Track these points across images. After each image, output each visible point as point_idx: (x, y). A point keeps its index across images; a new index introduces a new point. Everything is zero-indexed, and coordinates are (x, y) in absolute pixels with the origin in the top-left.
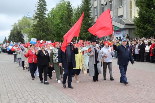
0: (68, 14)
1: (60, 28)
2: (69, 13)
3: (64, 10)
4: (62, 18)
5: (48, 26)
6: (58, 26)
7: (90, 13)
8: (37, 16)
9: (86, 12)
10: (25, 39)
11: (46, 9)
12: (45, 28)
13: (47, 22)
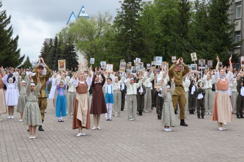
0: (182, 15)
1: (161, 43)
2: (184, 14)
3: (170, 7)
4: (166, 24)
5: (144, 39)
6: (157, 39)
7: (229, 15)
8: (122, 21)
9: (221, 14)
10: (79, 61)
11: (139, 8)
12: (139, 42)
13: (141, 31)
